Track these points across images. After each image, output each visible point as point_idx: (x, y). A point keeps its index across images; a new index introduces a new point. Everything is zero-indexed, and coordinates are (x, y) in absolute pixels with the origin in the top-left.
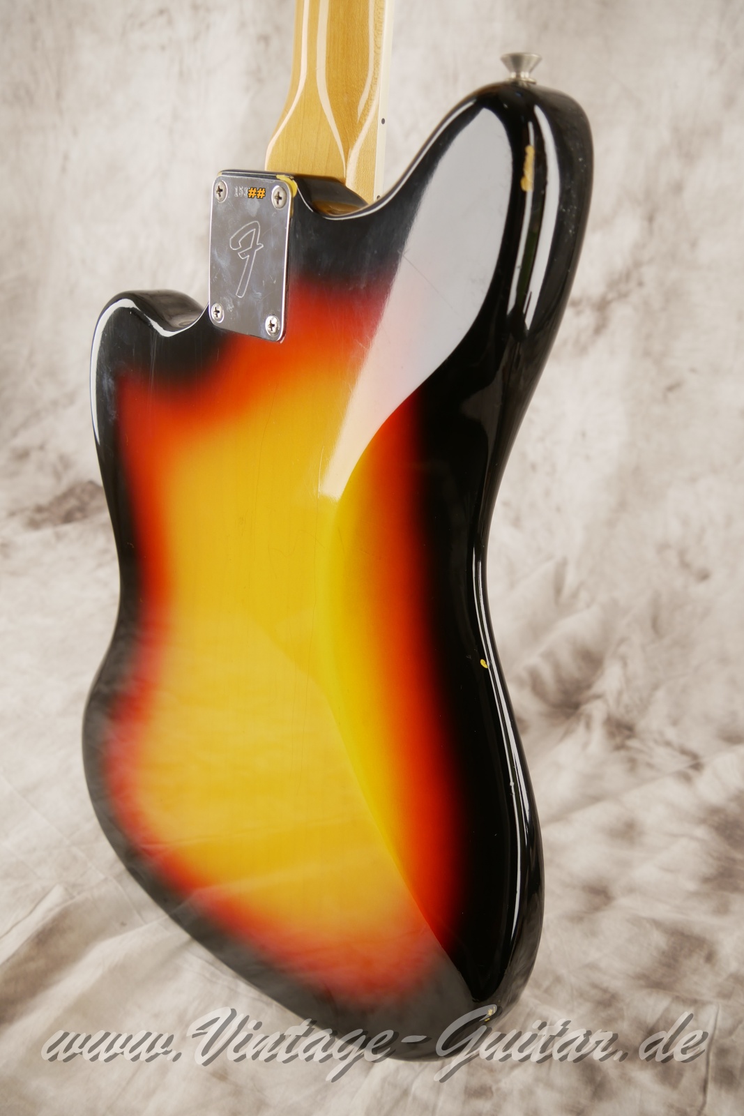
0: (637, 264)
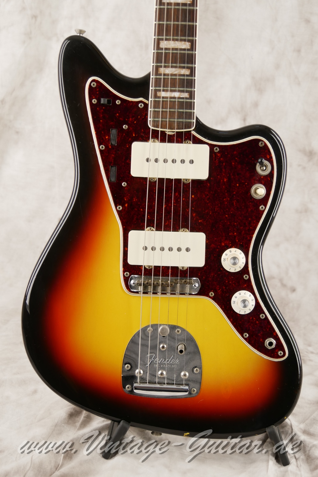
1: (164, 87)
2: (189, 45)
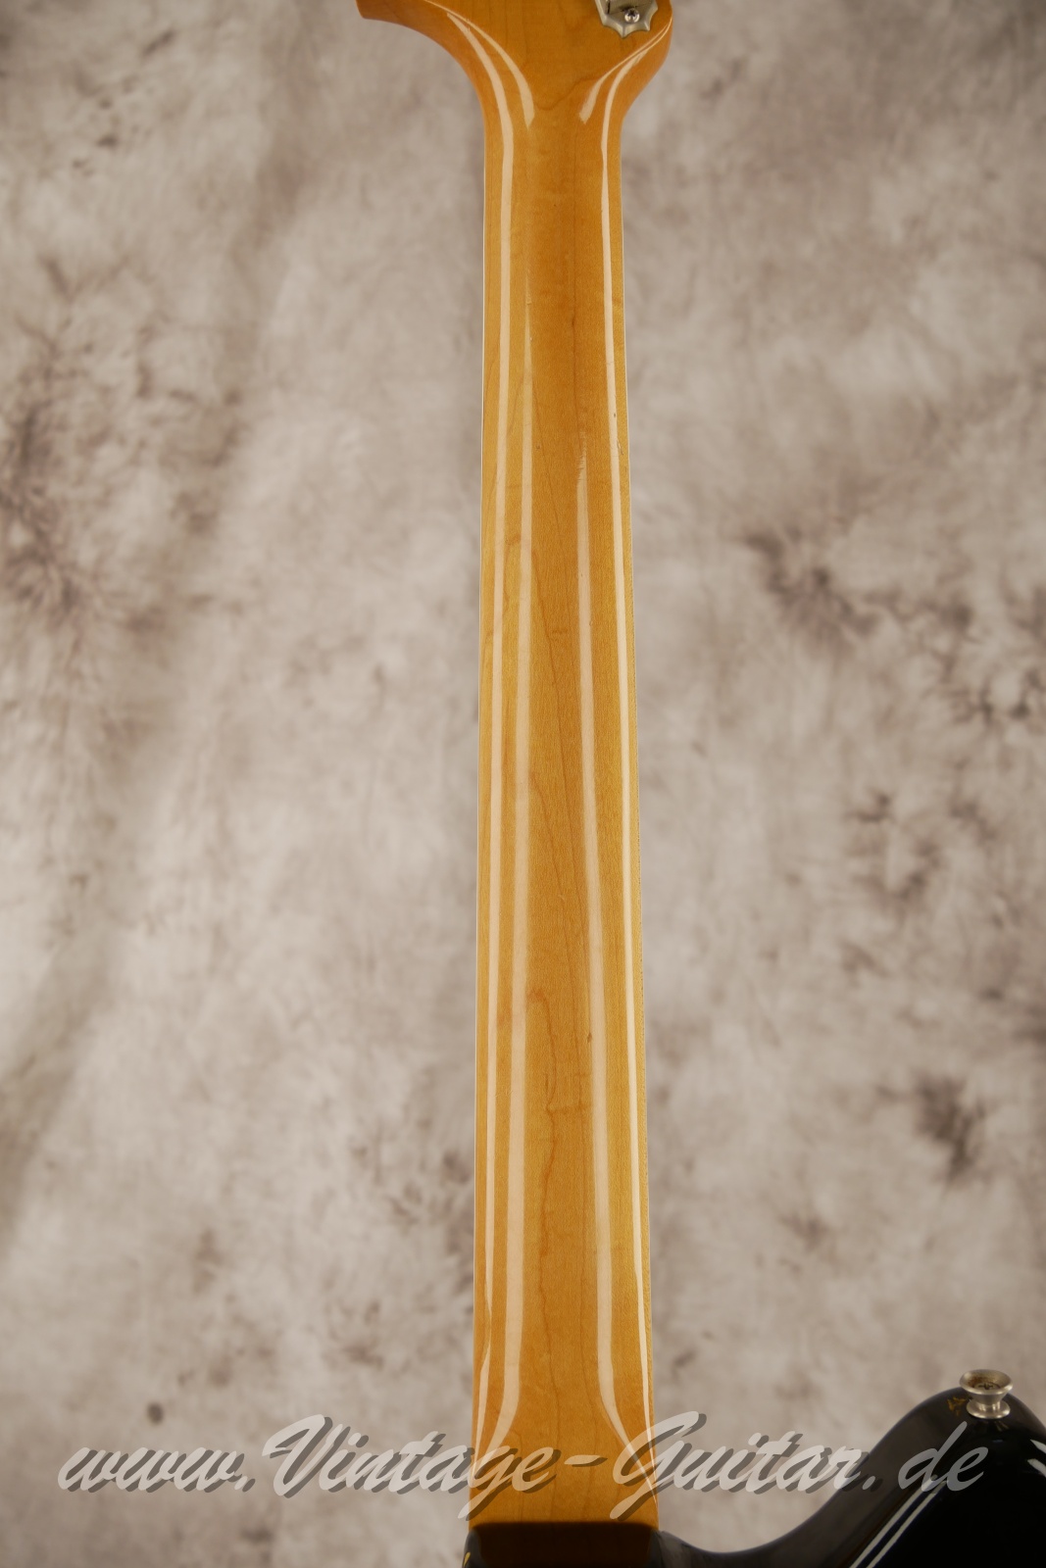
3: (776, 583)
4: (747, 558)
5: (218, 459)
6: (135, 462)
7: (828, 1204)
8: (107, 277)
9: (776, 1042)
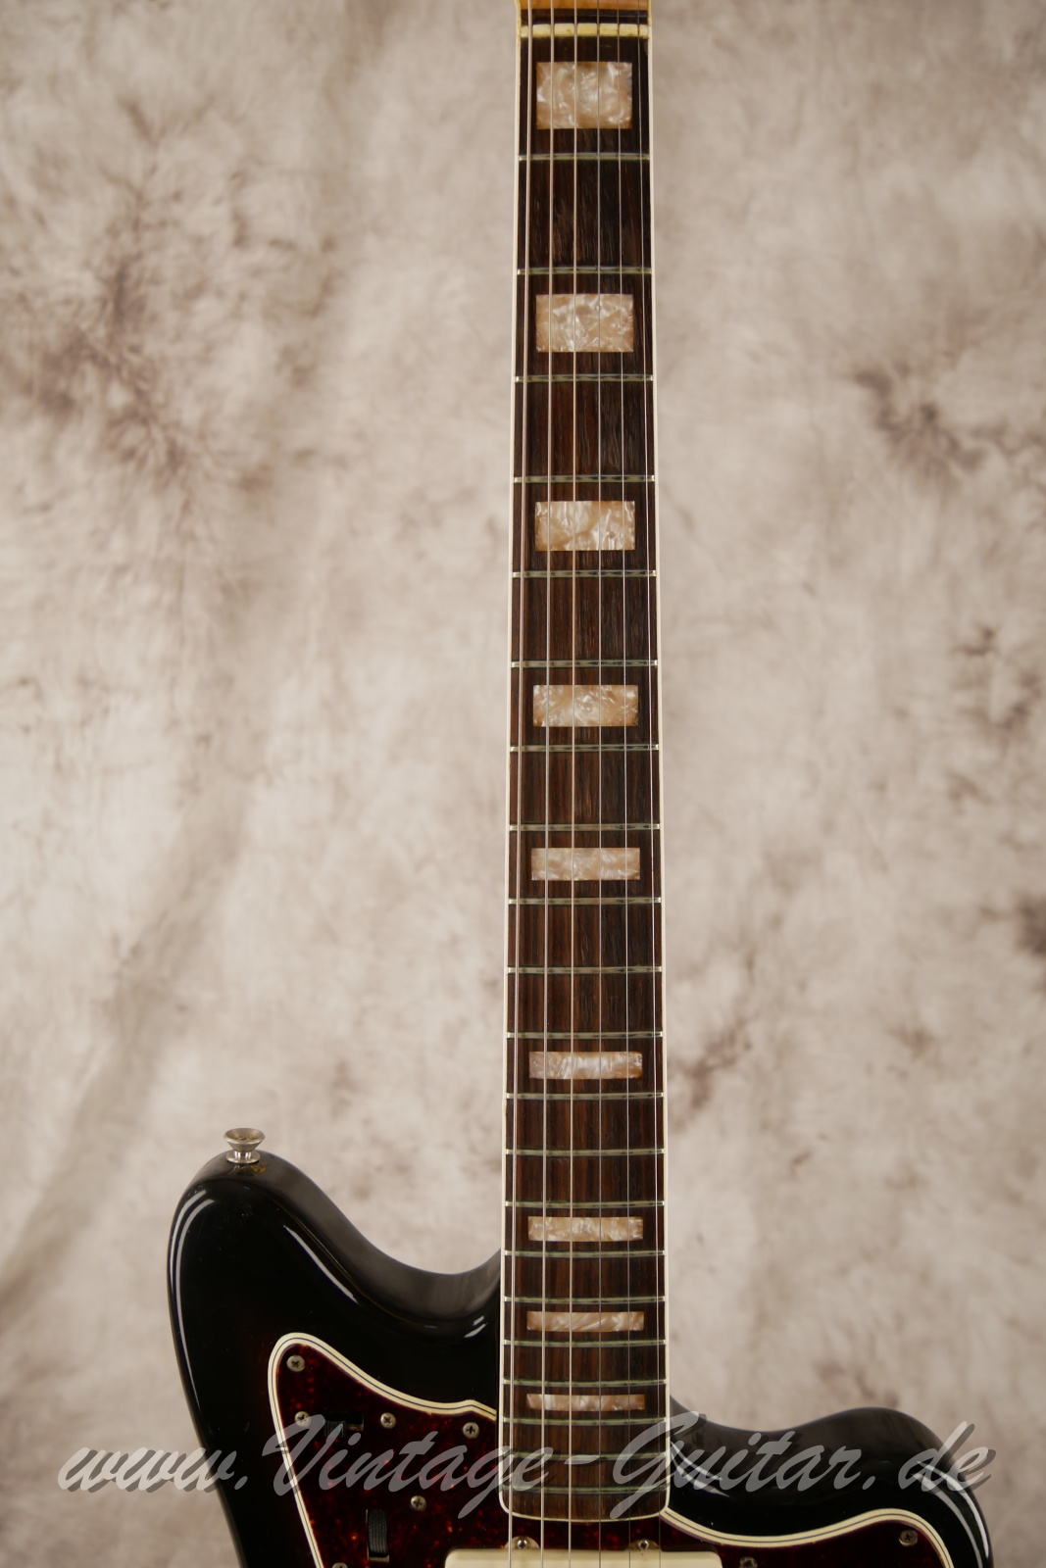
0: (741, 1022)
1: (549, 1378)
2: (638, 1226)
3: (885, 421)
4: (856, 396)
5: (316, 310)
6: (236, 315)
7: (933, 1016)
8: (193, 118)
9: (884, 868)
